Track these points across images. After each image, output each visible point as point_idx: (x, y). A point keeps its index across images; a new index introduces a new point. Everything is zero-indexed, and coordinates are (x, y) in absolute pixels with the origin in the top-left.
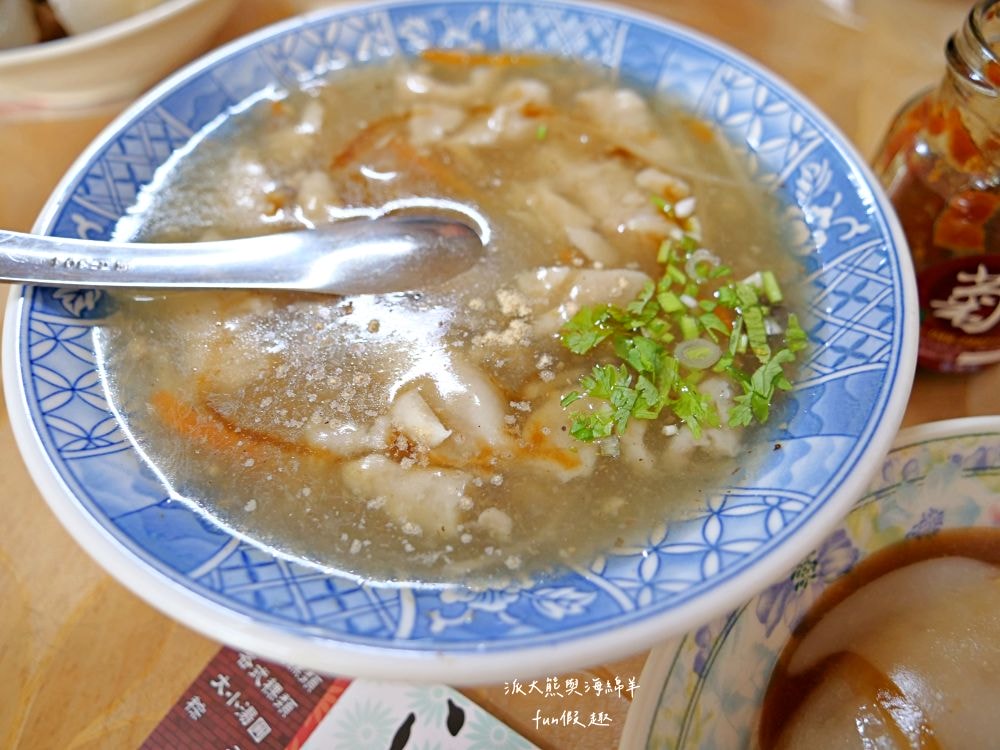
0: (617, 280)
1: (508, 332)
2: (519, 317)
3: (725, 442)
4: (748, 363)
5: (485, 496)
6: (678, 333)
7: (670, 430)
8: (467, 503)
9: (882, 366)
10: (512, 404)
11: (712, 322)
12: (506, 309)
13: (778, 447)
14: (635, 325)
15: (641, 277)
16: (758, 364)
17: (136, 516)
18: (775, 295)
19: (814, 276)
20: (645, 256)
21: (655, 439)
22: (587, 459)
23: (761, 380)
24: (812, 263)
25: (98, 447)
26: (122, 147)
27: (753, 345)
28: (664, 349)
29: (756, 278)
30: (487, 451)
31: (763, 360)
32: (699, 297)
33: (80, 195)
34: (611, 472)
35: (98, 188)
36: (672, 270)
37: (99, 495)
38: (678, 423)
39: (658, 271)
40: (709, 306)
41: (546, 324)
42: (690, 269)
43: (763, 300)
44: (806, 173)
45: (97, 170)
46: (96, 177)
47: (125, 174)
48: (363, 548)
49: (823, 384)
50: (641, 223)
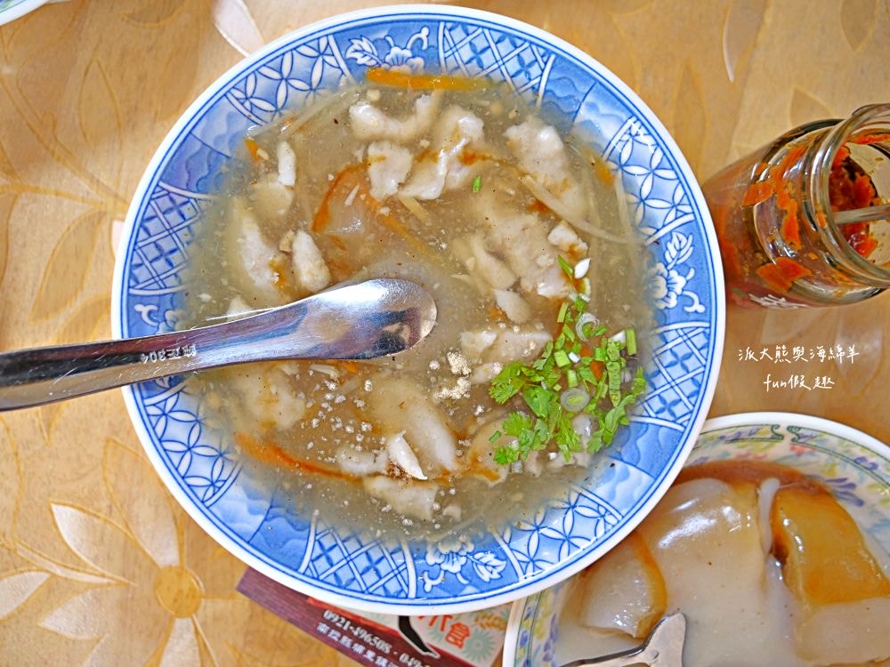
0: (528, 342)
1: (456, 389)
2: (462, 375)
3: (583, 459)
4: (606, 405)
5: (443, 500)
6: (563, 380)
7: (553, 455)
8: (437, 506)
9: (681, 429)
10: (460, 442)
11: (588, 375)
12: (455, 370)
13: (613, 465)
14: (538, 379)
15: (545, 337)
16: (612, 407)
17: (259, 533)
18: (632, 350)
19: (661, 330)
20: (545, 314)
21: (543, 458)
22: (503, 474)
23: (611, 417)
24: (663, 318)
25: (220, 488)
26: (146, 230)
27: (611, 393)
28: (555, 397)
29: (619, 337)
30: (446, 473)
31: (615, 404)
32: (581, 353)
33: (133, 287)
34: (519, 481)
35: (142, 274)
36: (566, 328)
37: (235, 526)
38: (557, 450)
39: (556, 330)
40: (588, 360)
41: (481, 376)
42: (579, 329)
43: (624, 352)
44: (675, 240)
45: (136, 260)
46: (139, 265)
47: (156, 253)
48: (382, 534)
49: (648, 424)
50: (548, 288)
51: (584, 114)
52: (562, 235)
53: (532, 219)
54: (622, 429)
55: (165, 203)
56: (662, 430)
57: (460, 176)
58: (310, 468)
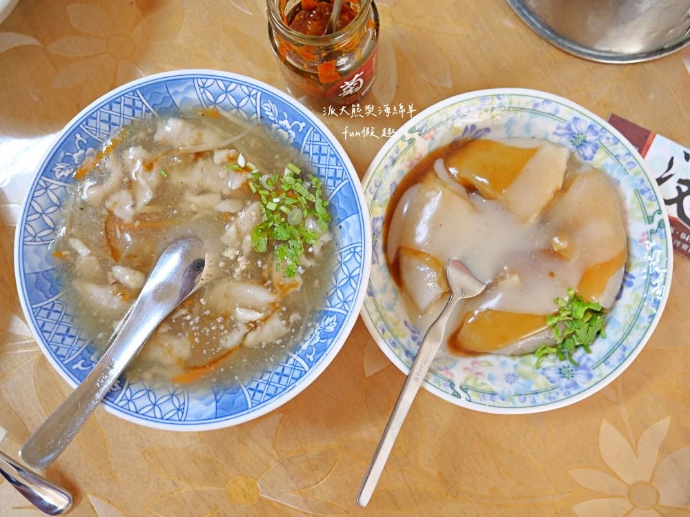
0: (250, 214)
1: (241, 265)
2: (238, 256)
3: (326, 238)
4: (311, 206)
5: (285, 316)
6: (283, 214)
7: (310, 250)
8: (284, 322)
9: (347, 181)
10: (265, 285)
11: (289, 201)
12: (232, 258)
13: (340, 227)
14: (270, 224)
15: (256, 205)
16: (314, 204)
17: (218, 411)
18: (298, 171)
19: (302, 151)
20: (247, 195)
21: (309, 255)
22: (299, 280)
23: (318, 208)
24: (297, 145)
25: (184, 408)
26: (46, 332)
27: (307, 198)
28: (286, 225)
29: (287, 172)
30: (273, 304)
31: (314, 201)
32: (278, 196)
33: (64, 361)
34: (309, 275)
35: (62, 352)
36: (261, 192)
37: (204, 417)
38: (311, 245)
39: (257, 197)
40: (283, 195)
41: (247, 249)
42: (266, 186)
43: (296, 176)
44: (266, 109)
45: (54, 348)
46: (58, 349)
47: (60, 338)
48: (274, 358)
49: (336, 195)
50: (235, 183)
51: (177, 100)
52: (220, 156)
53: (201, 163)
54: (330, 208)
55: (44, 313)
56: (342, 190)
57: (153, 177)
58: (215, 362)
